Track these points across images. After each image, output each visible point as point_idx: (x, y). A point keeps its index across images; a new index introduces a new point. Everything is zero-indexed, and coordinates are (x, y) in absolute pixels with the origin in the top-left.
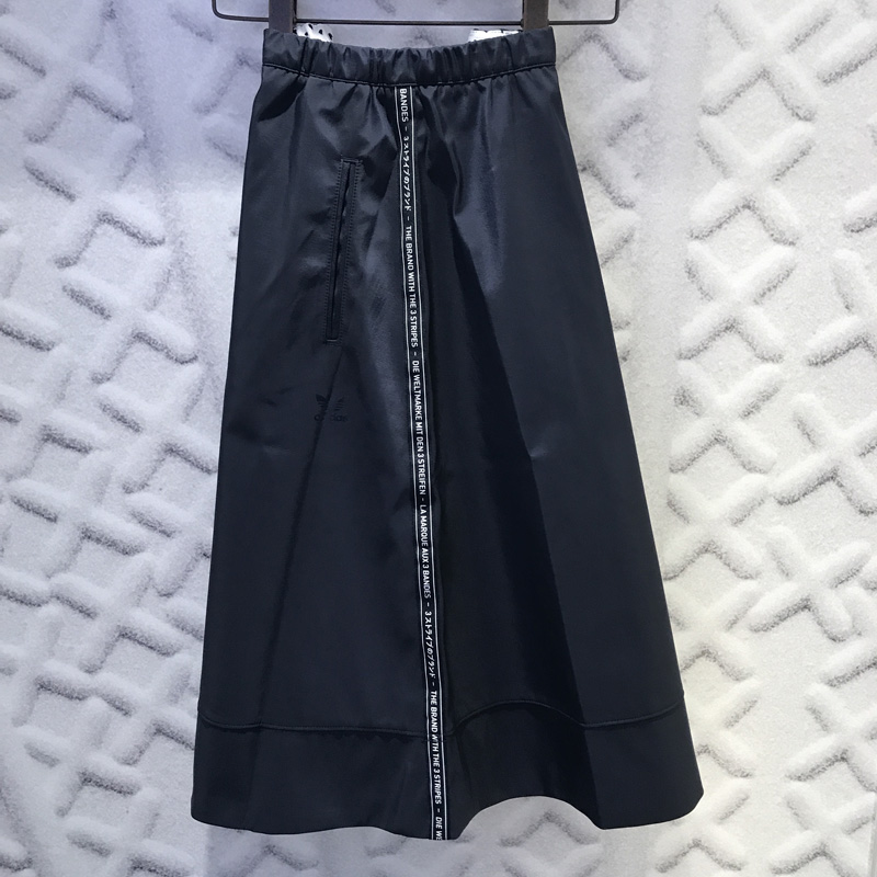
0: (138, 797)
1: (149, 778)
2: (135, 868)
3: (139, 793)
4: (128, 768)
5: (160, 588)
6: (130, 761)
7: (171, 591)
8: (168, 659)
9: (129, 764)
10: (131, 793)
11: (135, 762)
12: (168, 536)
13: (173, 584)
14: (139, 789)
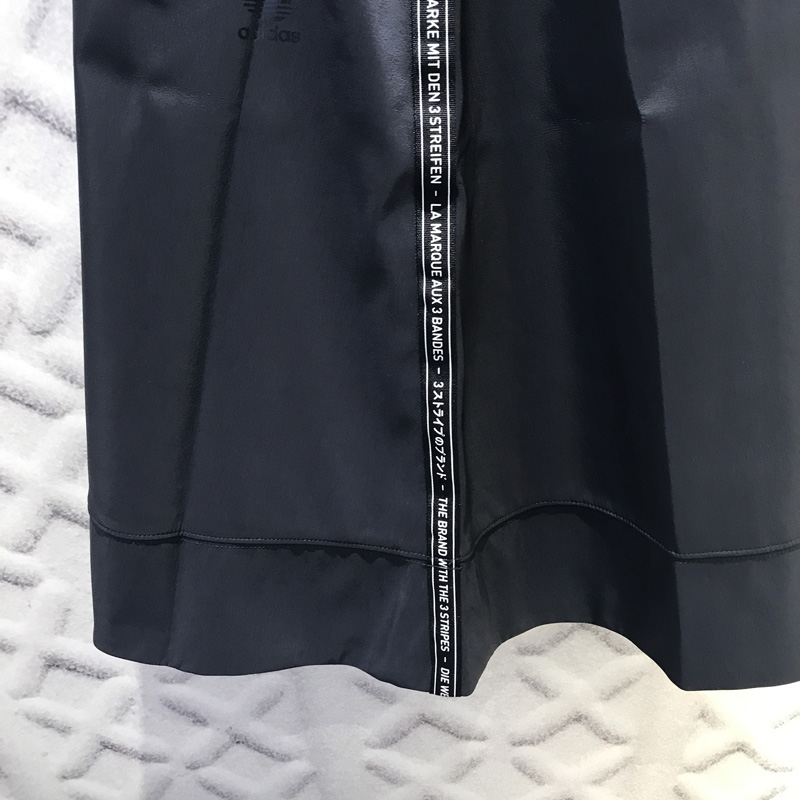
0: (41, 590)
1: (52, 569)
2: (50, 666)
3: (41, 585)
4: (21, 556)
5: (30, 322)
6: (24, 549)
7: (47, 327)
8: (56, 422)
9: (22, 552)
10: (31, 585)
11: (30, 549)
12: (31, 244)
13: (48, 317)
14: (40, 581)
